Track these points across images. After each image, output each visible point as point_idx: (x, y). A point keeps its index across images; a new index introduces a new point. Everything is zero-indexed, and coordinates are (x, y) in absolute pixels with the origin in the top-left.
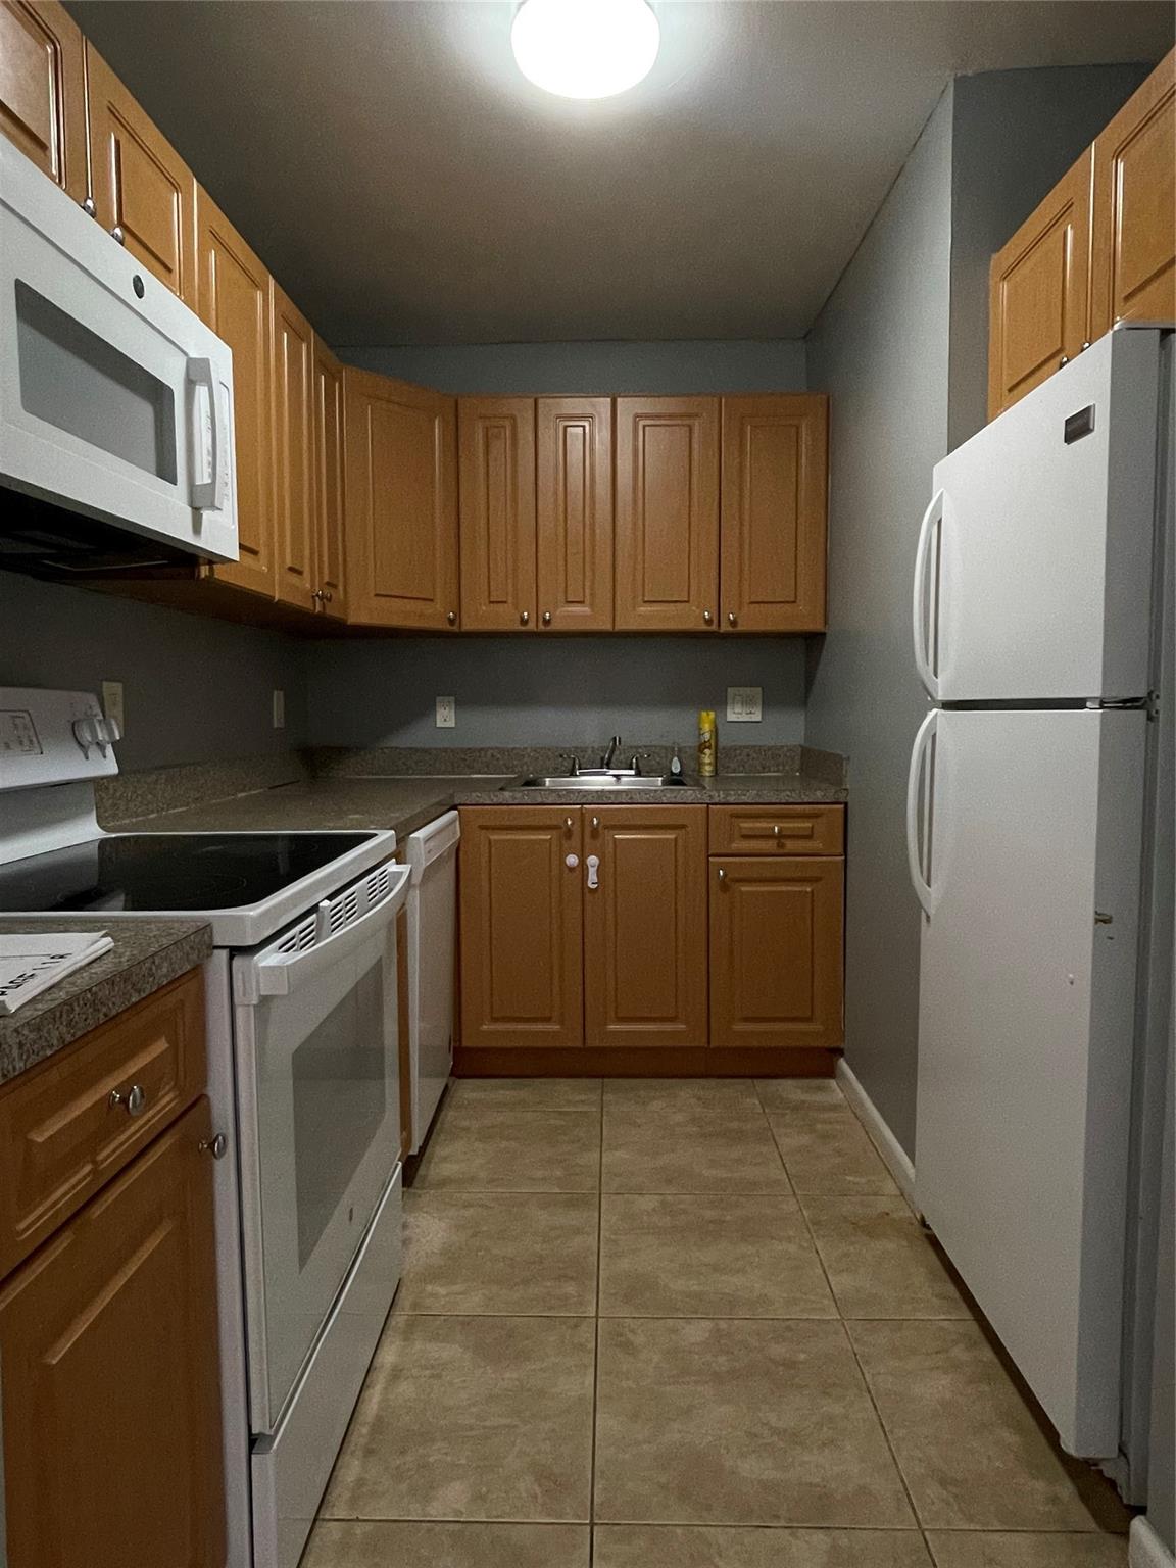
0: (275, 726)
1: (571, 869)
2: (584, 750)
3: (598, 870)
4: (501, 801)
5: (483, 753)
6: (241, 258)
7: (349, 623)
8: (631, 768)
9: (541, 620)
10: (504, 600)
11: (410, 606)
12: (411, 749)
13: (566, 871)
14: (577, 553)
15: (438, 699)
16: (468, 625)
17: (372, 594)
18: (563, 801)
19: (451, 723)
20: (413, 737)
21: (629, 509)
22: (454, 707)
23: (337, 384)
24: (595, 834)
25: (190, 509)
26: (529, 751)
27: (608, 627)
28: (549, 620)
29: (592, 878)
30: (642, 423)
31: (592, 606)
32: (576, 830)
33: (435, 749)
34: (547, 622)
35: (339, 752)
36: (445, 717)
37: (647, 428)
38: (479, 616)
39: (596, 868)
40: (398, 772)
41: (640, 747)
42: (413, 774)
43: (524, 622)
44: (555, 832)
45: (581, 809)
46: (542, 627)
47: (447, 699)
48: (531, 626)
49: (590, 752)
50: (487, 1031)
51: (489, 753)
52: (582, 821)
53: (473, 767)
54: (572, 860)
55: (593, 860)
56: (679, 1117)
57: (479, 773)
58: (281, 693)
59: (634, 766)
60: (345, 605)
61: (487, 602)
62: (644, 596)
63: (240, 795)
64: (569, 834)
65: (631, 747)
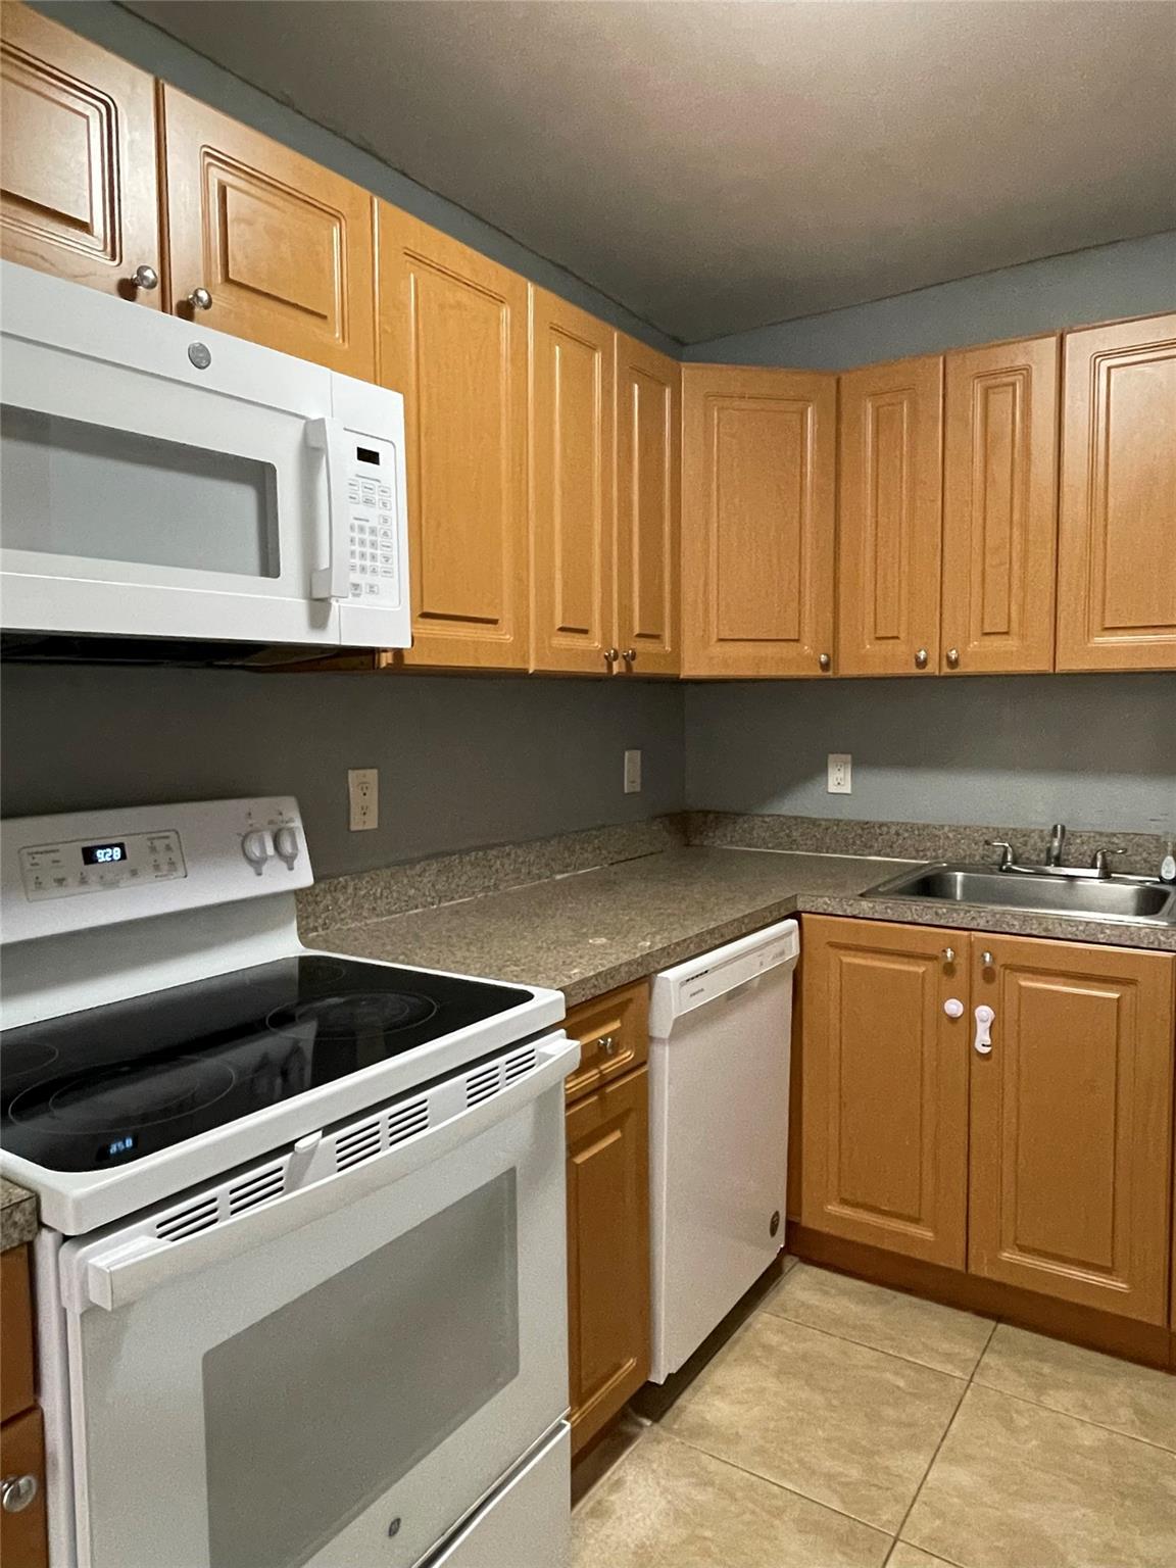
0: (626, 791)
1: (953, 1020)
2: (1026, 834)
3: (991, 1027)
4: (855, 913)
5: (885, 829)
6: (466, 273)
7: (681, 677)
8: (1093, 866)
9: (944, 662)
10: (895, 634)
11: (770, 650)
12: (796, 818)
13: (945, 1020)
14: (1001, 564)
15: (831, 757)
16: (848, 668)
17: (715, 639)
18: (942, 922)
19: (847, 789)
20: (800, 804)
21: (1082, 497)
22: (850, 766)
23: (668, 392)
24: (989, 975)
25: (303, 602)
26: (946, 829)
27: (1044, 666)
28: (957, 660)
29: (983, 1039)
30: (1105, 364)
31: (1023, 637)
32: (962, 965)
33: (826, 820)
34: (953, 664)
35: (720, 817)
36: (839, 779)
37: (1112, 370)
38: (868, 657)
39: (989, 1024)
40: (779, 846)
41: (1114, 835)
42: (798, 849)
43: (921, 664)
44: (930, 964)
45: (970, 936)
46: (946, 670)
47: (843, 756)
48: (932, 669)
49: (1035, 836)
50: (831, 1214)
51: (893, 831)
52: (971, 958)
53: (871, 847)
54: (954, 1007)
55: (984, 1013)
56: (1088, 1437)
57: (879, 855)
58: (637, 754)
59: (1099, 864)
60: (676, 656)
61: (872, 636)
62: (1103, 619)
63: (559, 877)
64: (949, 969)
65: (1101, 834)
